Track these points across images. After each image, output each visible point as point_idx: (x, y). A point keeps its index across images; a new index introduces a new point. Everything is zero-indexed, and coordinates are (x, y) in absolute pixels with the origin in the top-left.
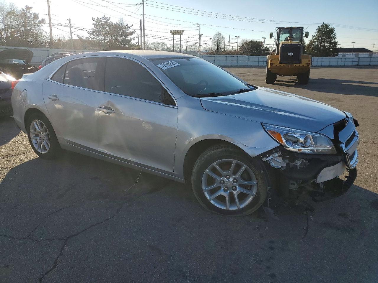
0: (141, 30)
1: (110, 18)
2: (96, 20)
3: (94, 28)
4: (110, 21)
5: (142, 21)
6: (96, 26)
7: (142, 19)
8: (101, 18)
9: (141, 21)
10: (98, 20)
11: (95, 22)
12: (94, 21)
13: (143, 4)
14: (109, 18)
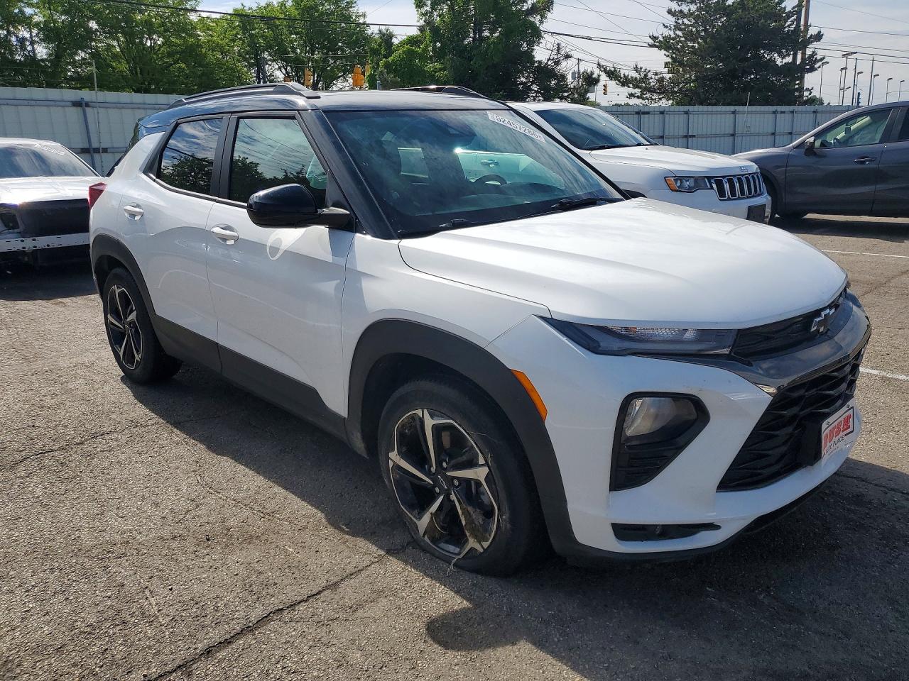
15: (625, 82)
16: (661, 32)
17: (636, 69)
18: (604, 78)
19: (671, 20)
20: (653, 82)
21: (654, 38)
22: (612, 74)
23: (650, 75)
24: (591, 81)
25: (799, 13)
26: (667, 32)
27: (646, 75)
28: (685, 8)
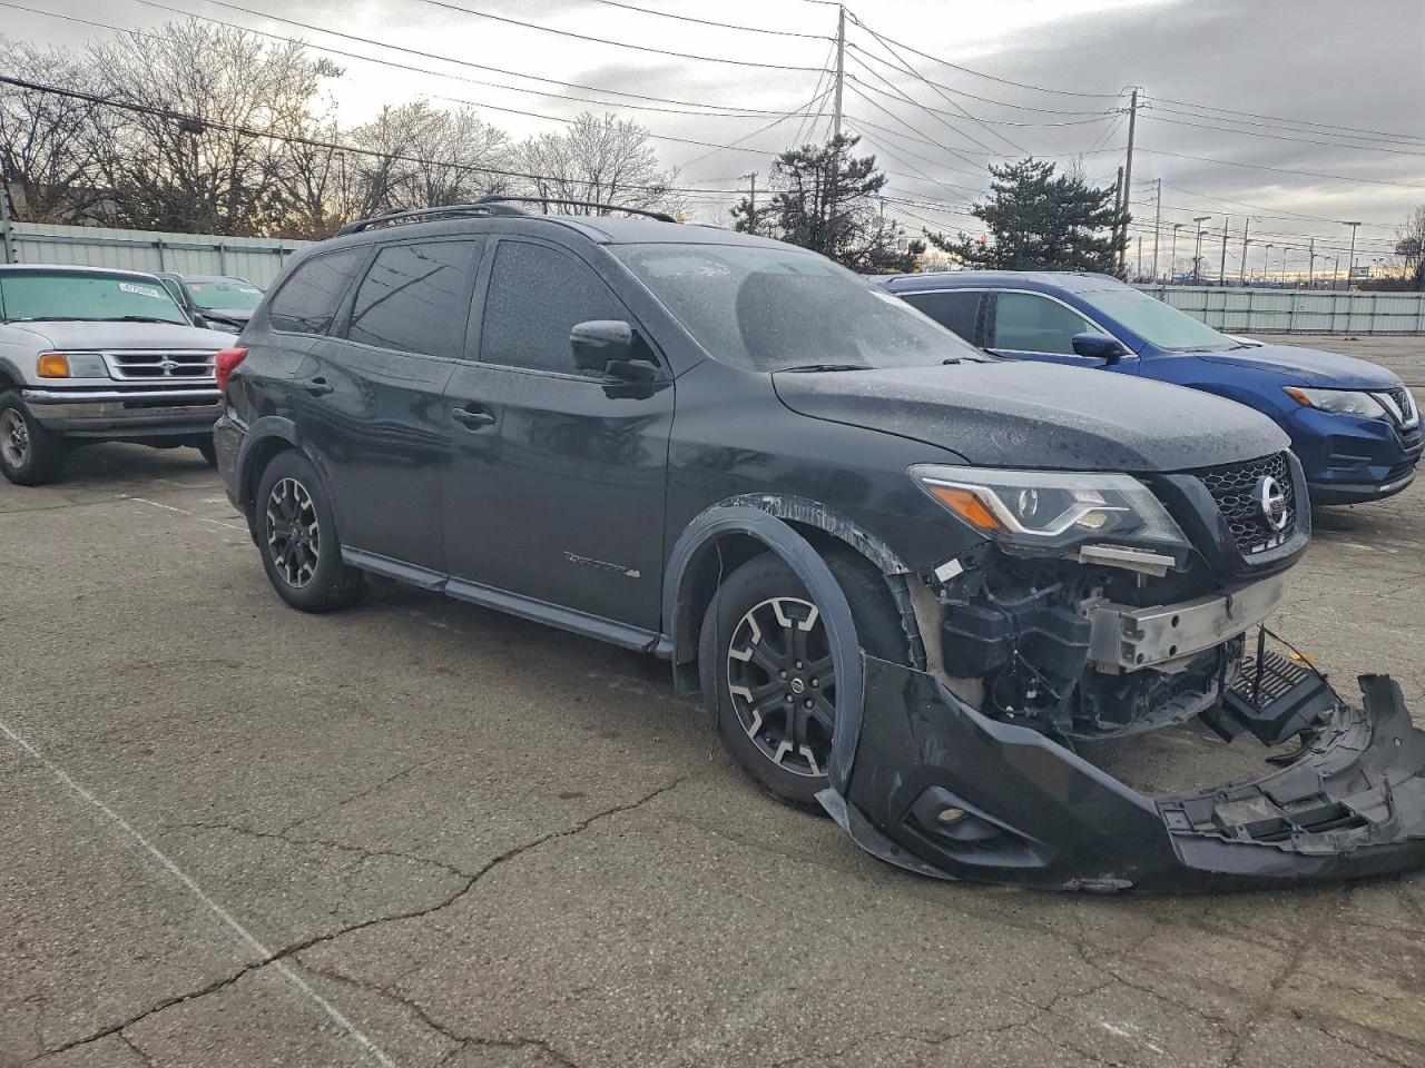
1: (1054, 164)
2: (999, 172)
5: (1125, 170)
7: (1124, 164)
8: (1021, 165)
9: (1121, 169)
10: (1010, 173)
11: (997, 181)
12: (995, 175)
13: (1133, 113)
14: (1051, 164)
15: (949, 248)
16: (984, 203)
17: (962, 238)
18: (929, 244)
19: (994, 195)
20: (974, 250)
21: (978, 207)
22: (937, 241)
23: (972, 243)
24: (917, 248)
25: (1118, 189)
26: (990, 203)
27: (968, 243)
28: (1007, 184)
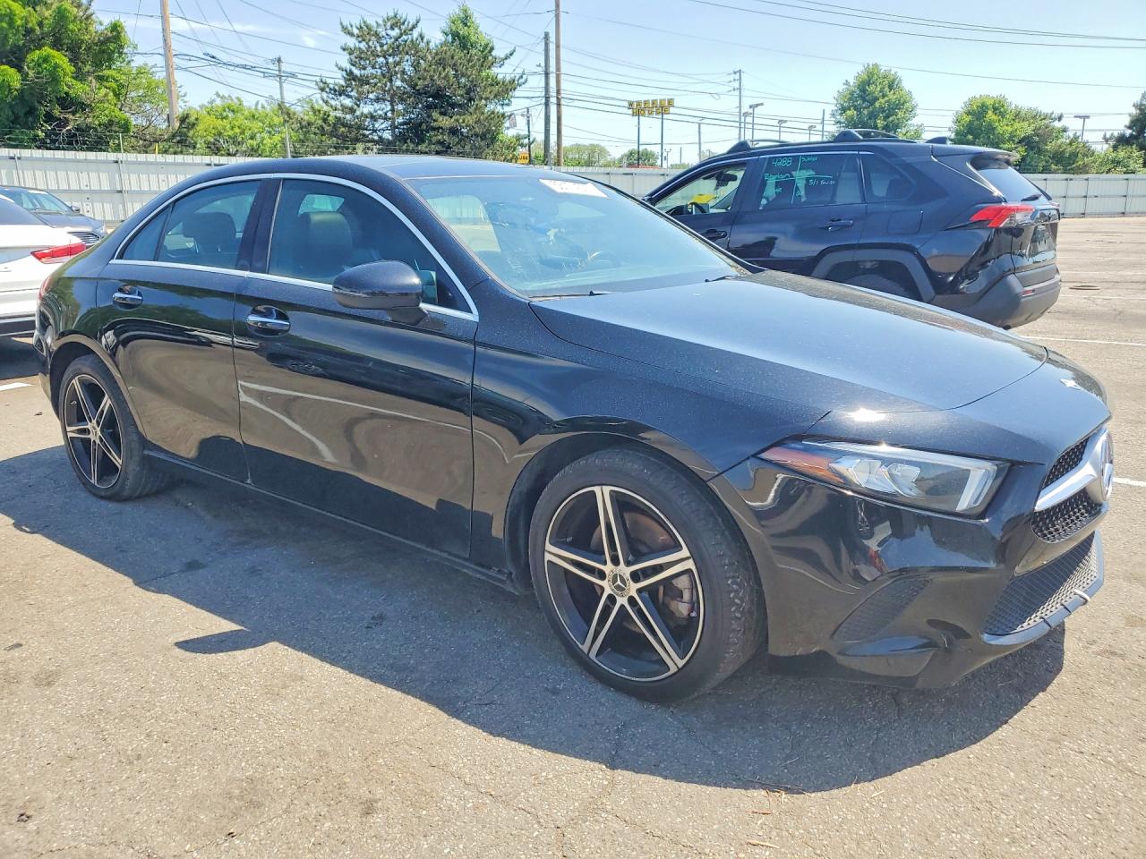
0: (547, 74)
1: (418, 22)
2: (356, 31)
3: (348, 66)
4: (415, 34)
6: (358, 57)
8: (381, 22)
9: (547, 35)
10: (366, 32)
11: (352, 42)
12: (351, 34)
14: (412, 22)
